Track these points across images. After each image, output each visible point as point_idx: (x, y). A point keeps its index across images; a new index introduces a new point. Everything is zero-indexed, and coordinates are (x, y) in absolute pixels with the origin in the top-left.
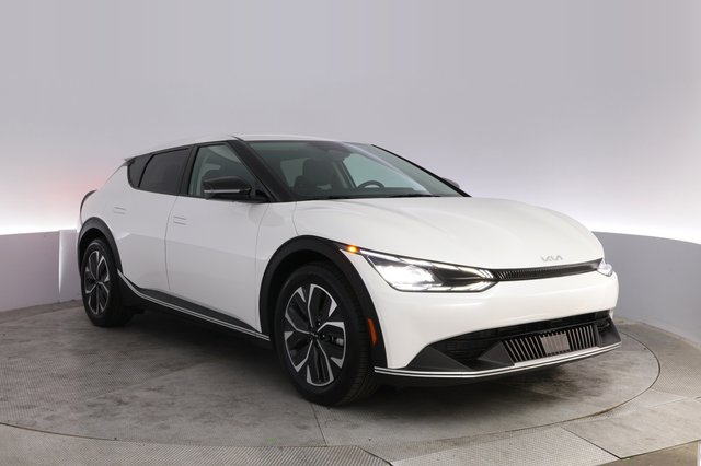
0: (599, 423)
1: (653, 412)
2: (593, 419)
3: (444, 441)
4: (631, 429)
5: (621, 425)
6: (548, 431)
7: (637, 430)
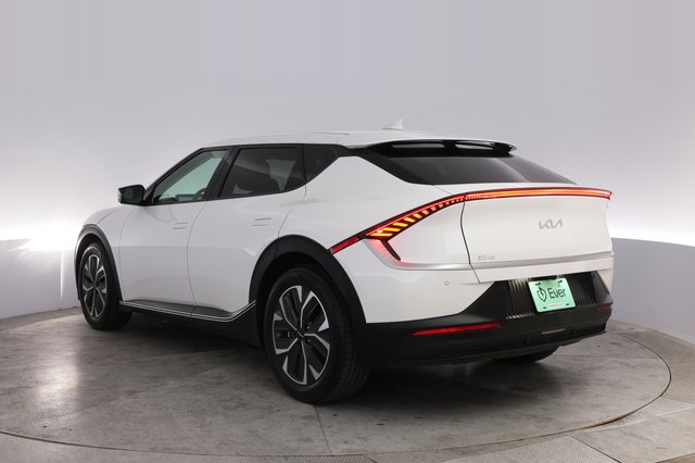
0: (609, 432)
1: (664, 420)
2: (603, 428)
3: (452, 449)
4: (641, 438)
5: (632, 435)
6: (558, 440)
7: (647, 439)
